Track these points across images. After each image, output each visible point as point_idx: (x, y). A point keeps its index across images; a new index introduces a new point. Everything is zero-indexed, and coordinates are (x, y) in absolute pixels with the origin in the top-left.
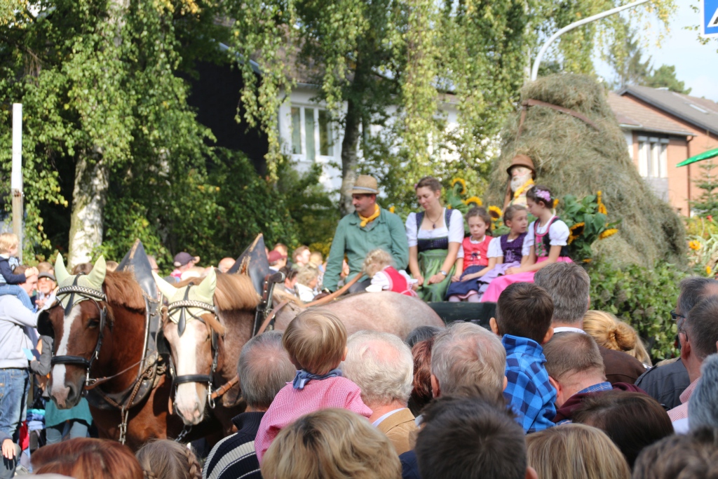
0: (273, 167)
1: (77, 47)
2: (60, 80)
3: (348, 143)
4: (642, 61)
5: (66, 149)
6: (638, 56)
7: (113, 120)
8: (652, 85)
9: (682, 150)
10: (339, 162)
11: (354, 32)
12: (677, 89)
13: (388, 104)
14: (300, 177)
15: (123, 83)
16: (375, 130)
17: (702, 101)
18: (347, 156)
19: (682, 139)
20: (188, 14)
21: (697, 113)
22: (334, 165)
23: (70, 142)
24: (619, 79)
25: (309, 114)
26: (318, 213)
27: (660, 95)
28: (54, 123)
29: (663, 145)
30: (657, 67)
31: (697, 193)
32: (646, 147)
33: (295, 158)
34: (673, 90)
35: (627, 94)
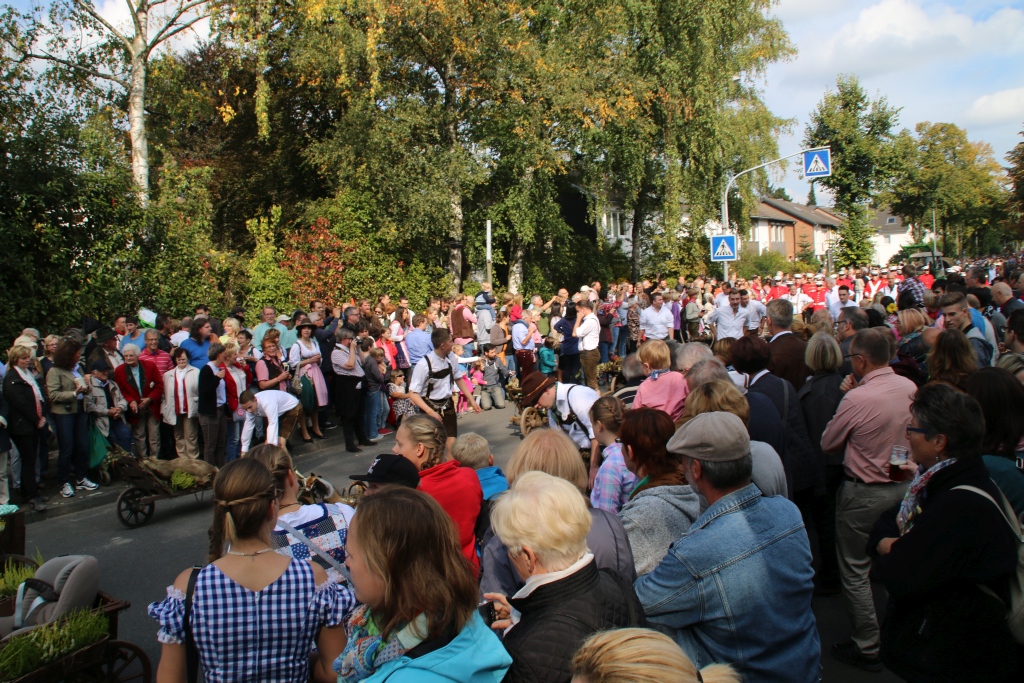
0: (600, 244)
1: (511, 191)
2: (504, 206)
3: (635, 231)
4: (769, 186)
5: (506, 239)
6: (768, 183)
7: (527, 224)
8: (775, 197)
9: (791, 228)
10: (631, 239)
11: (639, 178)
12: (786, 199)
13: (654, 210)
14: (611, 246)
15: (531, 208)
16: (647, 223)
17: (798, 205)
18: (634, 236)
19: (790, 224)
20: (562, 175)
21: (797, 211)
22: (628, 240)
23: (508, 235)
24: (759, 194)
25: (615, 216)
26: (620, 263)
27: (779, 202)
28: (501, 227)
29: (783, 227)
30: (777, 188)
31: (799, 249)
32: (774, 227)
33: (609, 237)
34: (785, 199)
35: (764, 202)
